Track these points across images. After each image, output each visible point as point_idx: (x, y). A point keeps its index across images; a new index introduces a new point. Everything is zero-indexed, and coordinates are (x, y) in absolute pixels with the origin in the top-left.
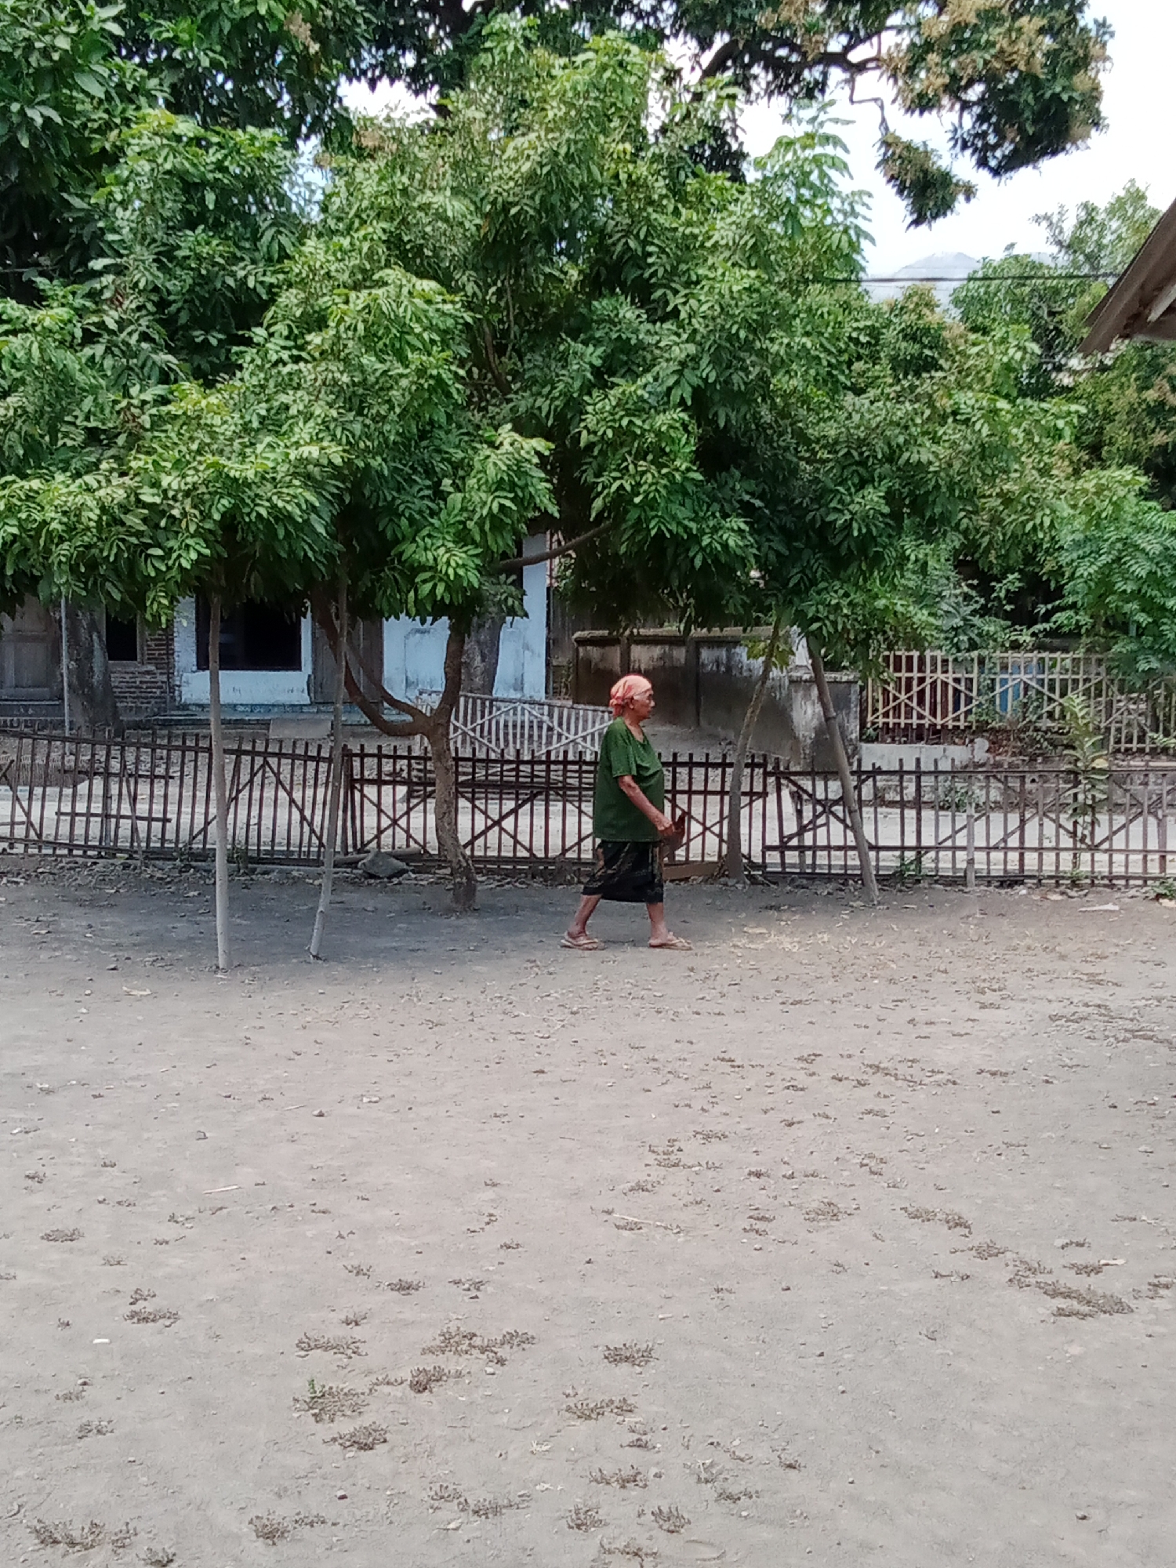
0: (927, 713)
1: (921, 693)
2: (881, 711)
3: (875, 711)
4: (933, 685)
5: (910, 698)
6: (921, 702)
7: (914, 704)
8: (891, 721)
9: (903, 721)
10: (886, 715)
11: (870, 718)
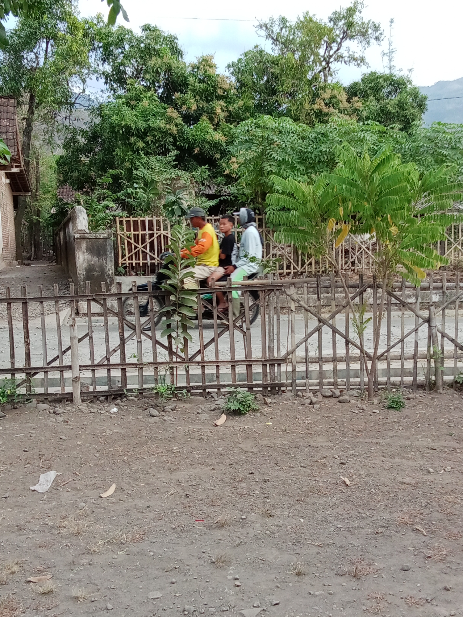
0: (156, 256)
1: (152, 244)
2: (127, 256)
3: (123, 256)
4: (159, 237)
5: (145, 247)
6: (152, 249)
7: (148, 251)
8: (134, 262)
9: (141, 262)
10: (130, 258)
11: (121, 260)
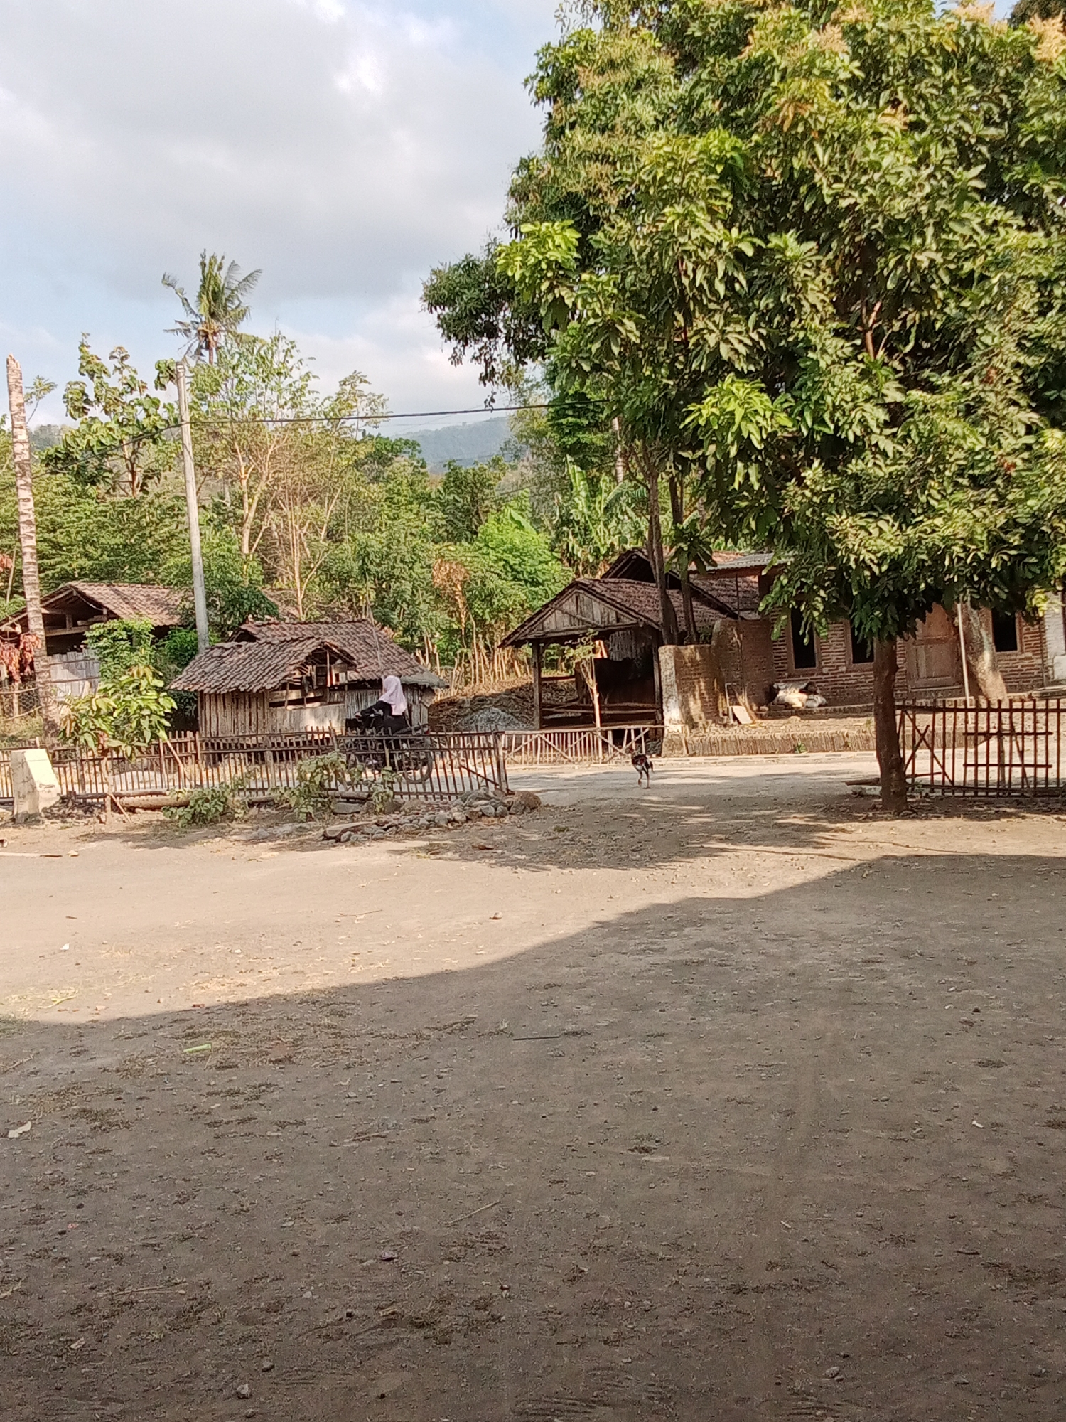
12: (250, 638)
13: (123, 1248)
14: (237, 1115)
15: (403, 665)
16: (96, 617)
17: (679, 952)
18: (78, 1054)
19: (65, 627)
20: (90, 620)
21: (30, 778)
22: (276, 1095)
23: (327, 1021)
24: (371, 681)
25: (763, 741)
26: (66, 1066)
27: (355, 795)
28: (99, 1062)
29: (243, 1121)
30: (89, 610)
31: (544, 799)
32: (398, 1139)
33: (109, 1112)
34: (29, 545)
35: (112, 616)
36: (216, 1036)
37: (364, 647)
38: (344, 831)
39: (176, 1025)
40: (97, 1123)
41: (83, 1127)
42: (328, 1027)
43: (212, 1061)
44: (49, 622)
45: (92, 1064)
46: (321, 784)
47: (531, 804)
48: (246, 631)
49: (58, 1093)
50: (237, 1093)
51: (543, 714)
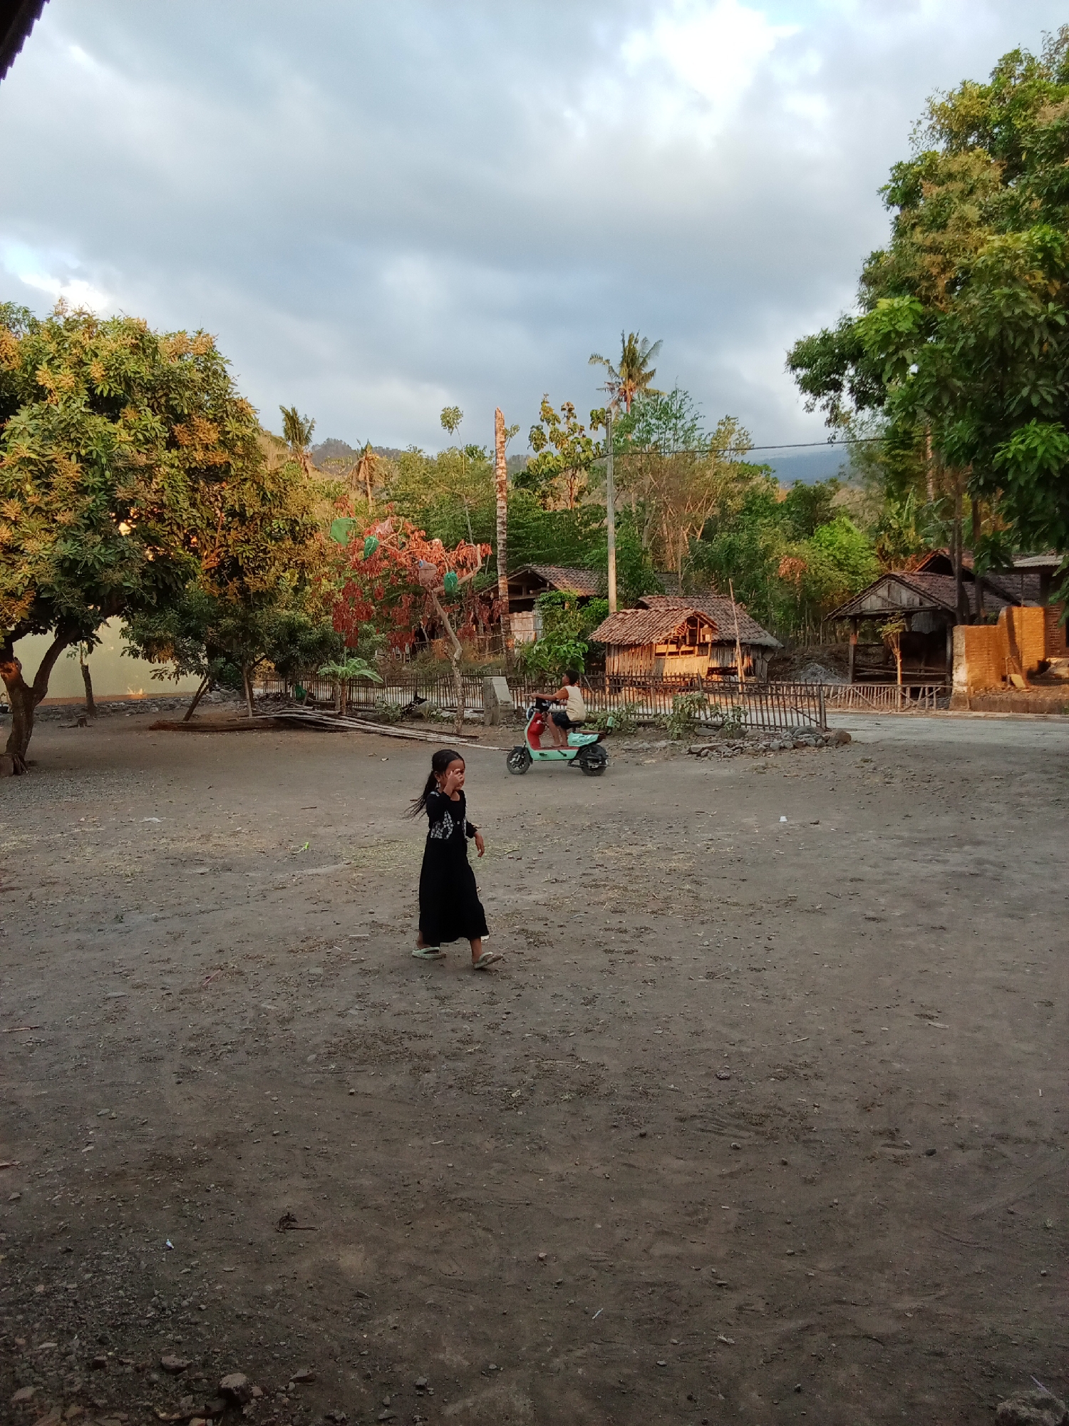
12: (645, 607)
13: (546, 1030)
14: (624, 947)
15: (752, 631)
16: (542, 589)
17: (958, 865)
18: (520, 890)
19: (520, 594)
20: (539, 590)
21: (495, 696)
22: (652, 936)
23: (688, 887)
24: (728, 642)
25: (1035, 703)
26: (513, 897)
27: (712, 723)
28: (532, 897)
29: (628, 953)
30: (538, 583)
31: (854, 735)
32: (737, 981)
33: (538, 934)
34: (501, 538)
35: (552, 587)
36: (612, 888)
37: (724, 617)
38: (704, 749)
39: (584, 877)
40: (531, 940)
41: (522, 940)
42: (689, 891)
43: (608, 906)
44: (512, 590)
45: (530, 896)
46: (689, 714)
47: (843, 739)
48: (642, 602)
49: (507, 915)
50: (626, 931)
51: (855, 671)
